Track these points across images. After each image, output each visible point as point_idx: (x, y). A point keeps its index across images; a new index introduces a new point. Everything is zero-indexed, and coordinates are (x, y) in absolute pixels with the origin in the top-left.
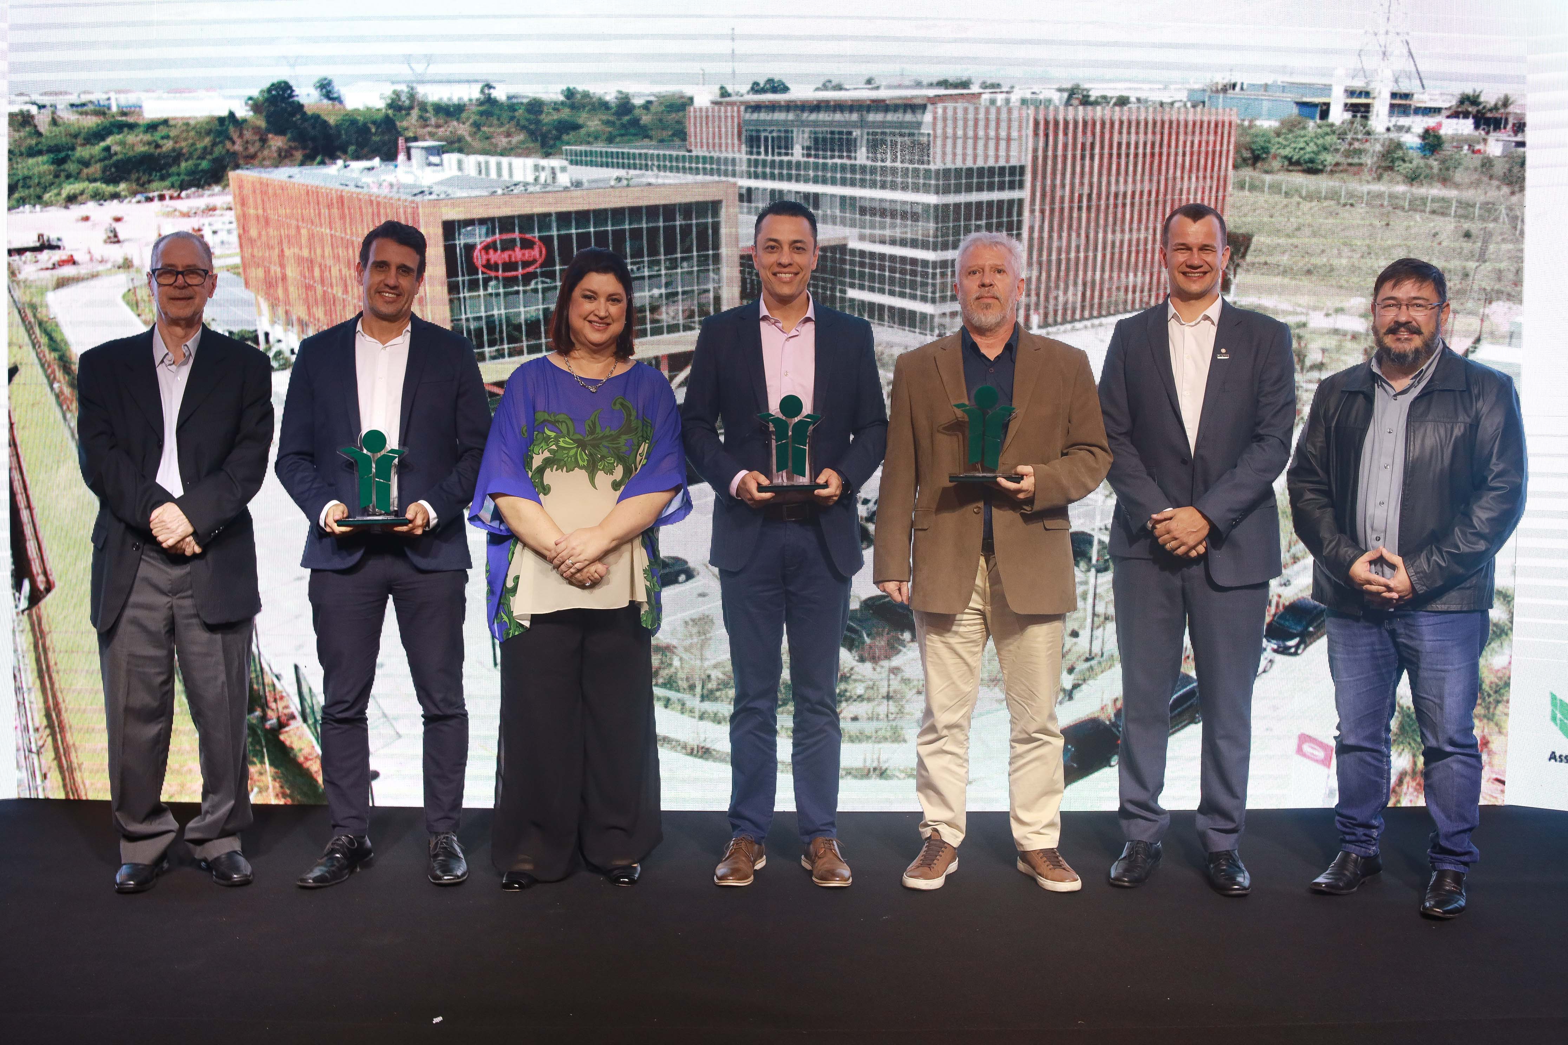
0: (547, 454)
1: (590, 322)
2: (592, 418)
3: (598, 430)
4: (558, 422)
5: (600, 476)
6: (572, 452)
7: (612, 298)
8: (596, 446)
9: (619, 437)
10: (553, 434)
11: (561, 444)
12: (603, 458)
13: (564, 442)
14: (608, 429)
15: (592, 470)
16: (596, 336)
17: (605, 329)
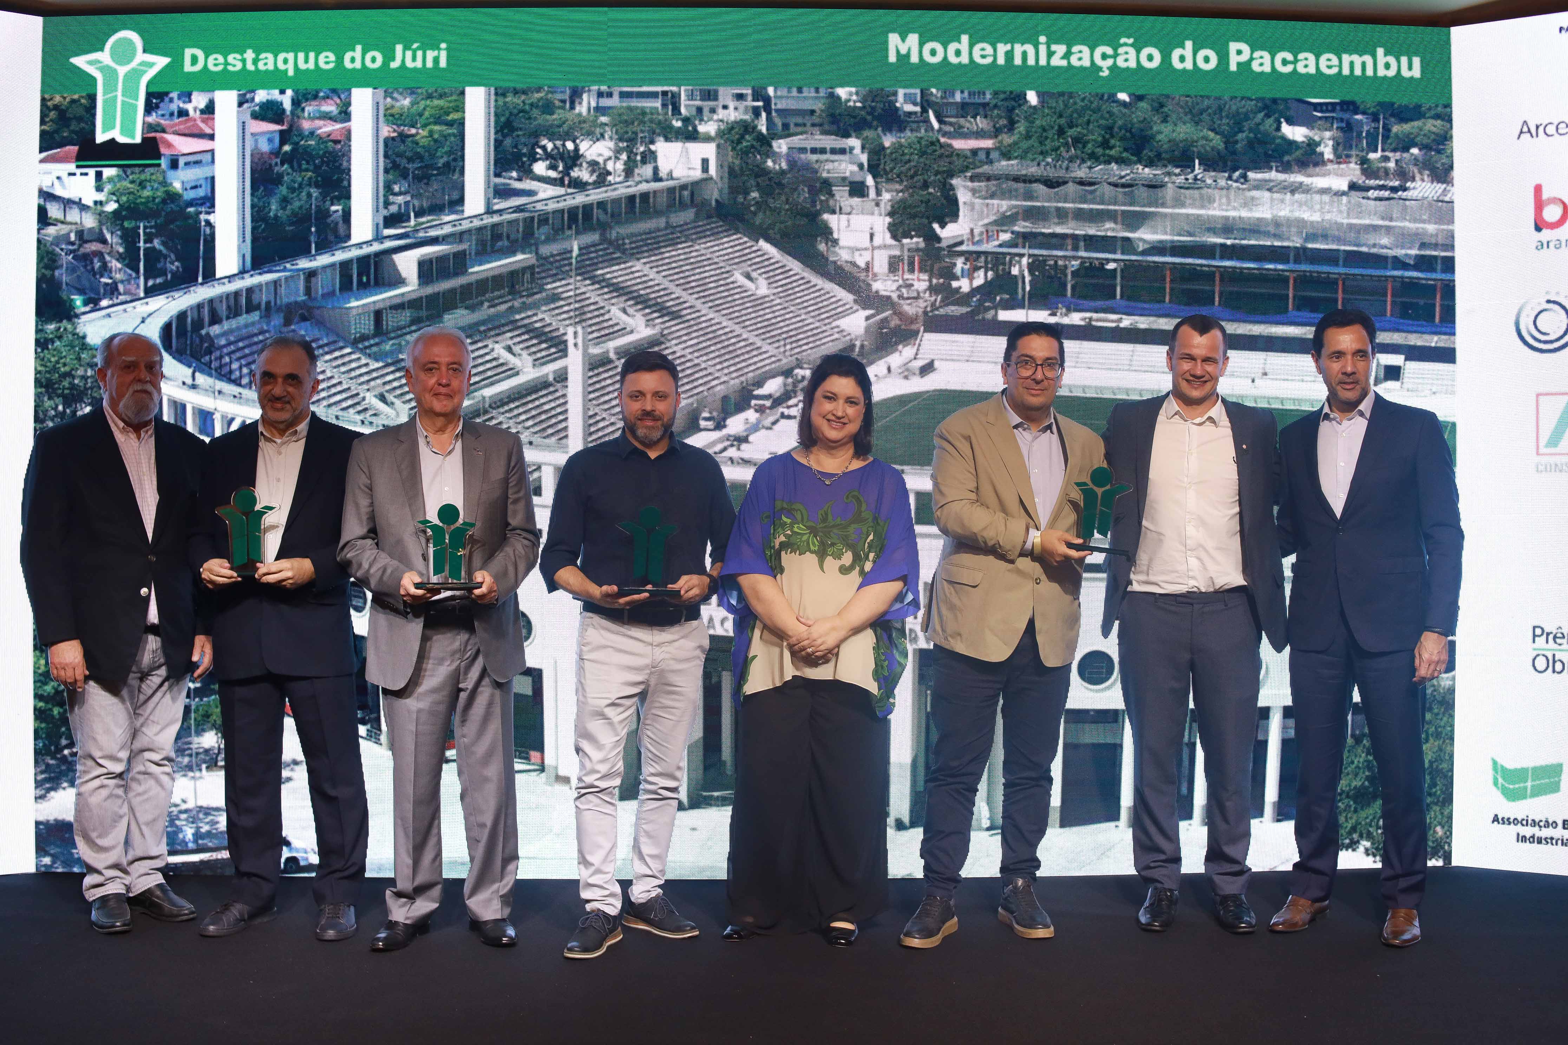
0: (782, 538)
1: (828, 420)
2: (825, 508)
3: (830, 517)
4: (794, 510)
5: (829, 560)
6: (805, 538)
7: (850, 401)
8: (827, 534)
9: (849, 526)
10: (788, 521)
11: (796, 530)
12: (833, 544)
13: (798, 528)
14: (839, 519)
15: (822, 555)
16: (832, 434)
17: (842, 428)
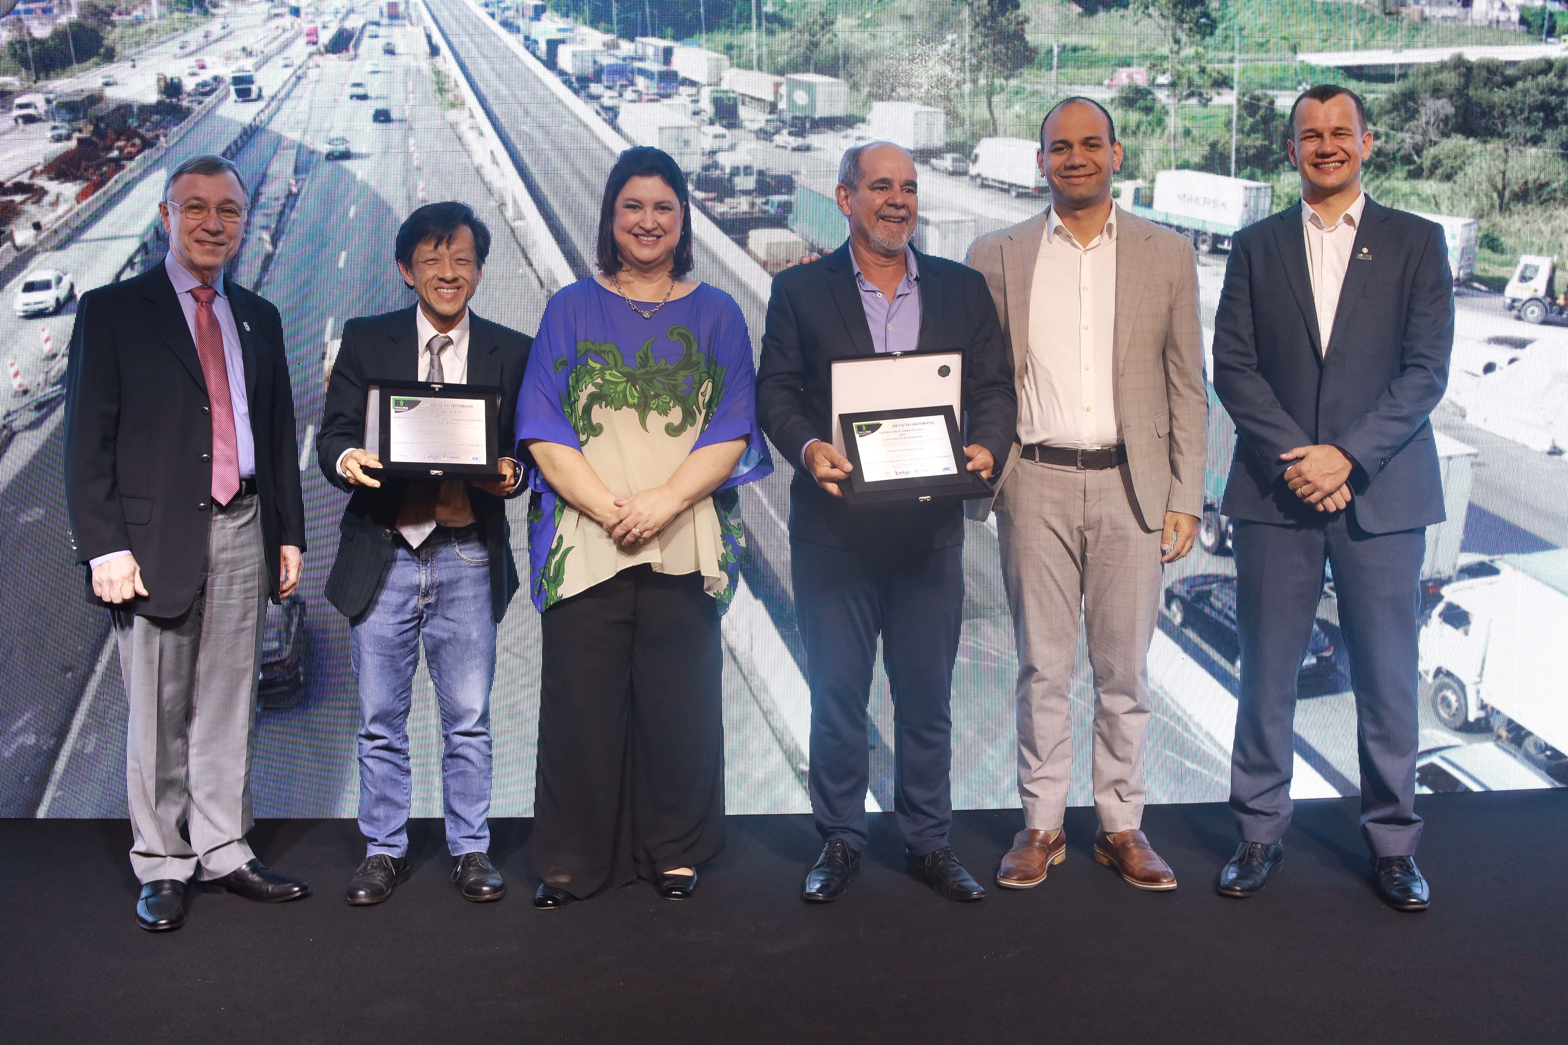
0: (591, 389)
1: (636, 235)
2: (644, 348)
3: (651, 362)
4: (604, 352)
5: (653, 416)
6: (620, 388)
7: (661, 207)
8: (649, 381)
9: (676, 372)
10: (598, 366)
11: (608, 377)
12: (657, 396)
13: (611, 375)
14: (663, 361)
15: (643, 409)
16: (645, 253)
17: (655, 243)
